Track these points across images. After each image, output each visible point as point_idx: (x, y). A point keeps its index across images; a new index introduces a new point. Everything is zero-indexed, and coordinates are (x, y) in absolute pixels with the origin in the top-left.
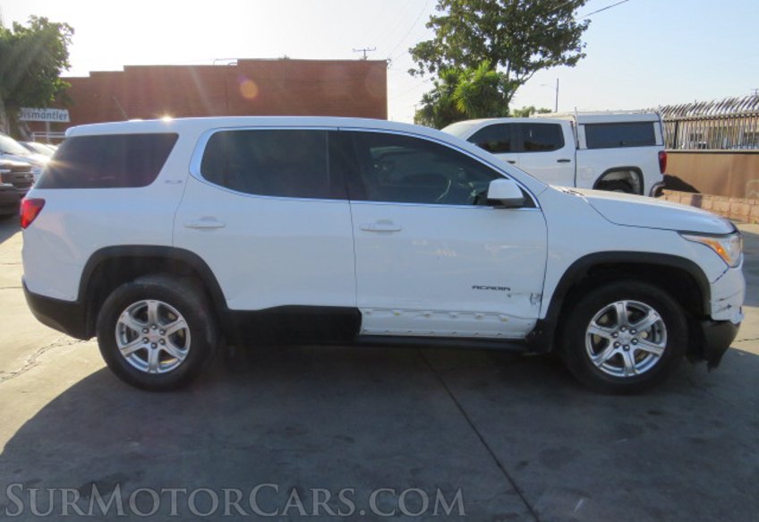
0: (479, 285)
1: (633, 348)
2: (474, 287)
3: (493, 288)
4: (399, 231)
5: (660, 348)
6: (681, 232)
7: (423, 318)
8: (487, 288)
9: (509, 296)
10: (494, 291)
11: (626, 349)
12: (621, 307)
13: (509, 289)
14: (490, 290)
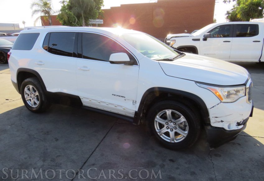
0: (115, 94)
1: (174, 131)
2: (113, 95)
3: (119, 96)
4: (89, 70)
5: (186, 133)
6: (196, 82)
7: (98, 103)
8: (117, 96)
9: (125, 100)
10: (119, 97)
11: (172, 130)
12: (169, 112)
13: (125, 97)
14: (118, 96)
